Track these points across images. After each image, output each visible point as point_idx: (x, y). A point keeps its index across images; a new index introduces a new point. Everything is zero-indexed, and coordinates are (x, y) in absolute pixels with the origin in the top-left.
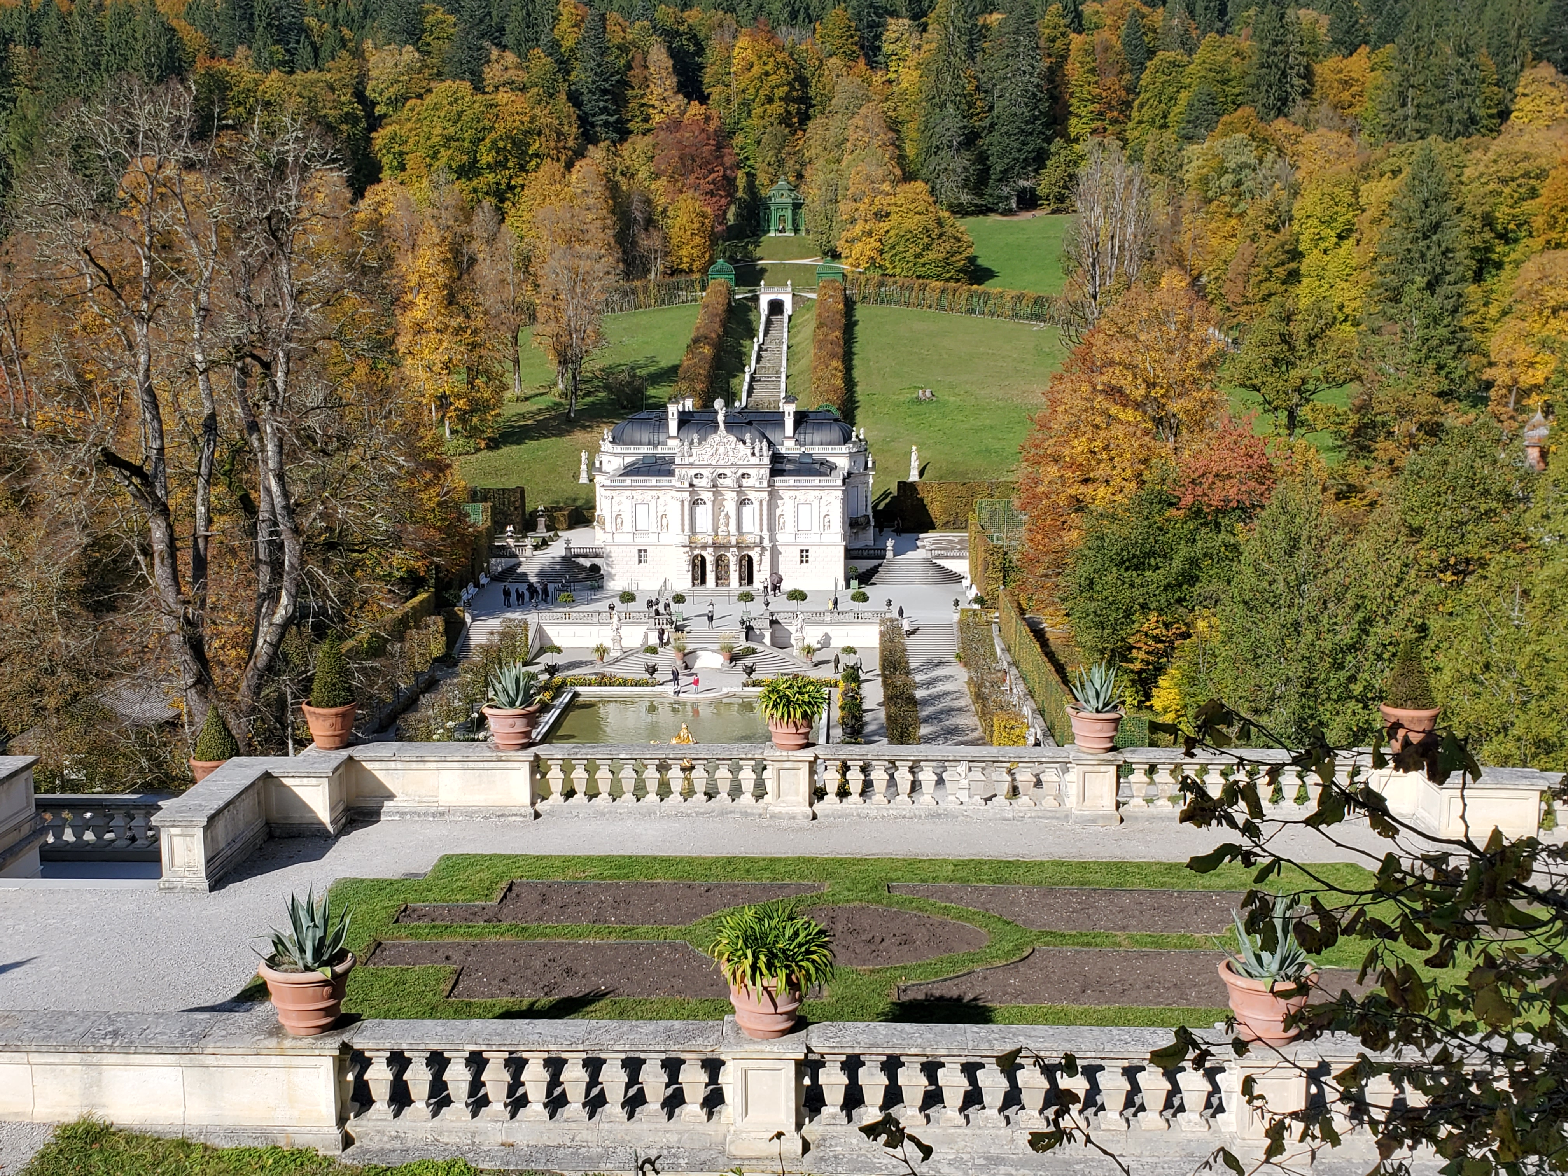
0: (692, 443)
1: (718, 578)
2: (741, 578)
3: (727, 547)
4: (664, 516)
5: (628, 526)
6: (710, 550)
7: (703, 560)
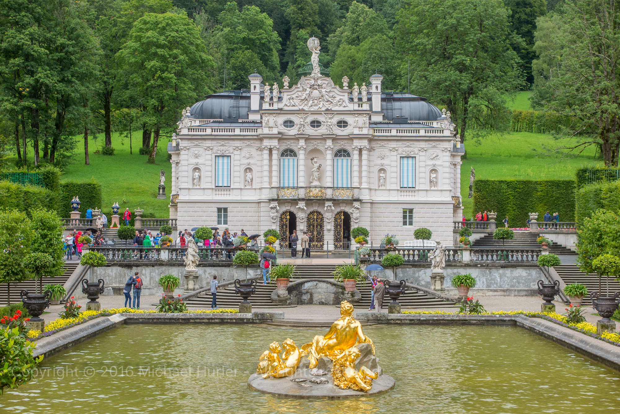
0: (281, 86)
4: (249, 169)
5: (207, 182)
7: (293, 218)
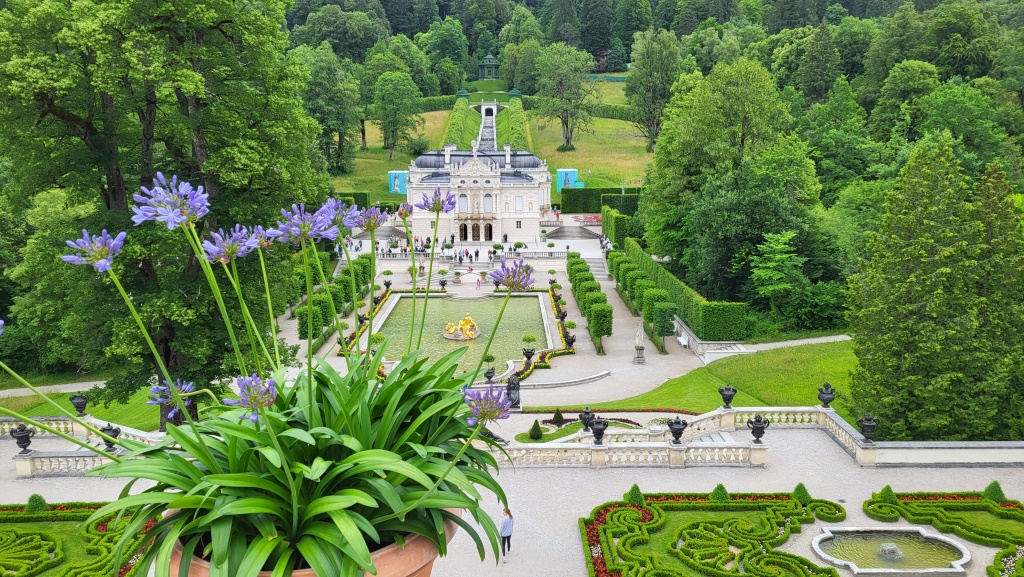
0: (458, 166)
1: (473, 236)
2: (486, 236)
3: (479, 219)
6: (469, 221)
7: (466, 227)
